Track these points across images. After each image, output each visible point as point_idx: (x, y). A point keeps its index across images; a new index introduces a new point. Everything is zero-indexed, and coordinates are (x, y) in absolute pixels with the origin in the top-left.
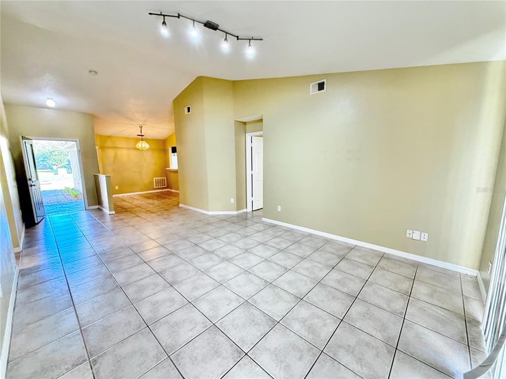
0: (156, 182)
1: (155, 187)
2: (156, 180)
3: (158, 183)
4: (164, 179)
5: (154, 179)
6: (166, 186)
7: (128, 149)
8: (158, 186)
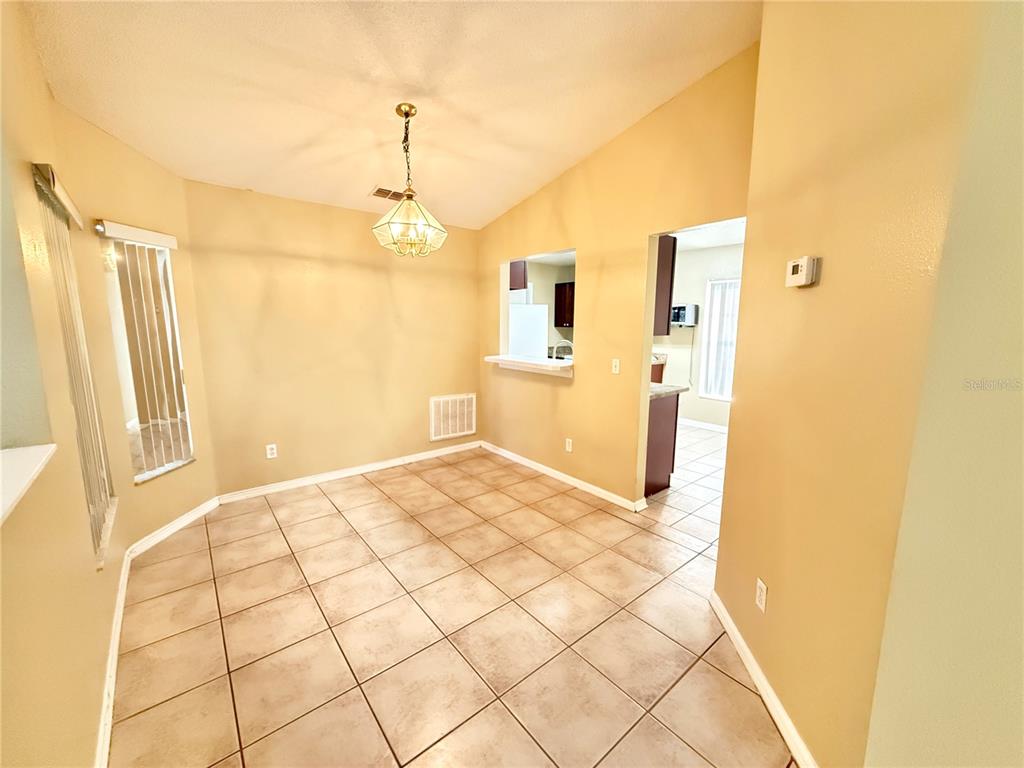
0: (438, 412)
1: (434, 438)
2: (438, 406)
3: (446, 416)
4: (470, 401)
5: (433, 400)
6: (474, 431)
7: (329, 262)
8: (446, 430)
